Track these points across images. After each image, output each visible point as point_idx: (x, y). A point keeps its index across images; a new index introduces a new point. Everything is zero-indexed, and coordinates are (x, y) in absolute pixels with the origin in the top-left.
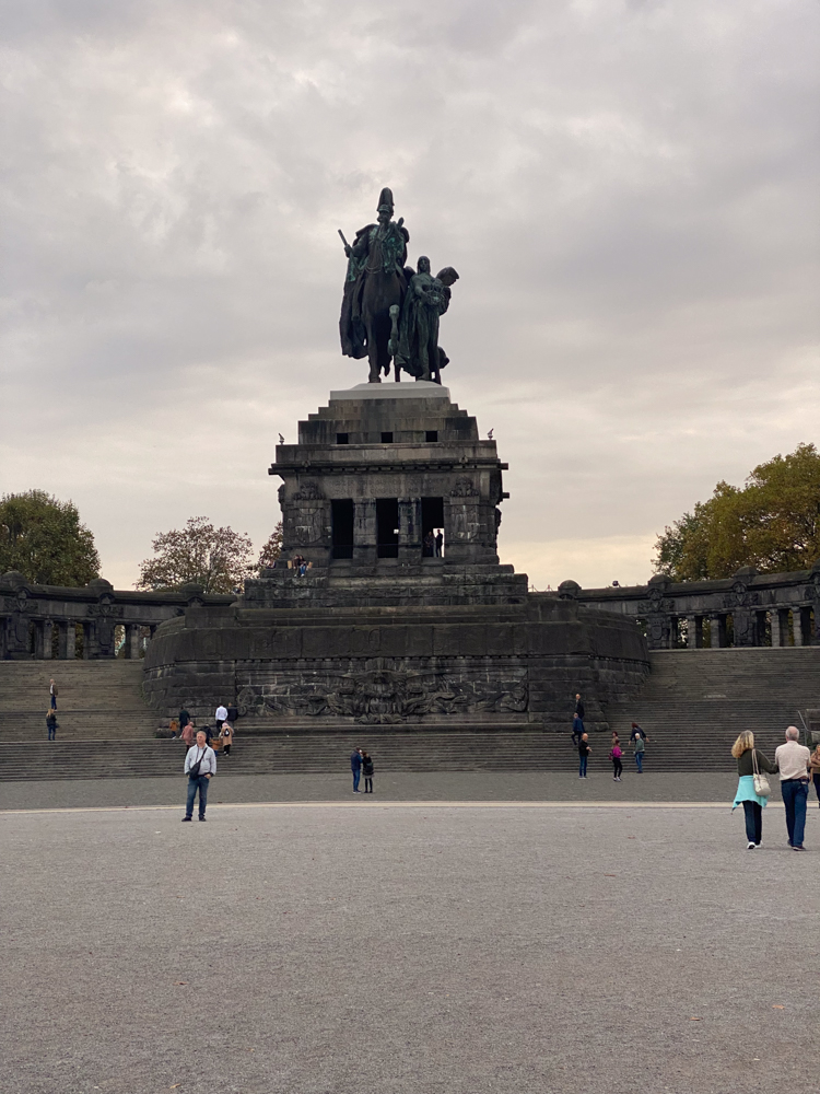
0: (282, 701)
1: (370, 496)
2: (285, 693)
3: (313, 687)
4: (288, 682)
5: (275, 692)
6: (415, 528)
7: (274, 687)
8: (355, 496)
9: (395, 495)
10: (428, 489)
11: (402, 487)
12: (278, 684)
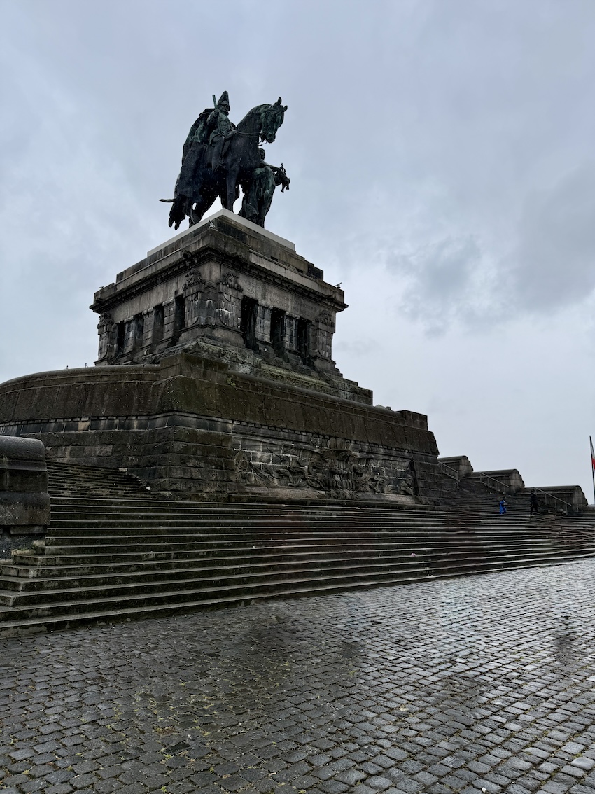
0: (267, 470)
1: (269, 303)
2: (269, 461)
3: (289, 458)
4: (271, 451)
5: (261, 460)
6: (294, 339)
7: (260, 455)
8: (260, 298)
9: (284, 308)
10: (304, 312)
11: (290, 303)
12: (264, 451)
